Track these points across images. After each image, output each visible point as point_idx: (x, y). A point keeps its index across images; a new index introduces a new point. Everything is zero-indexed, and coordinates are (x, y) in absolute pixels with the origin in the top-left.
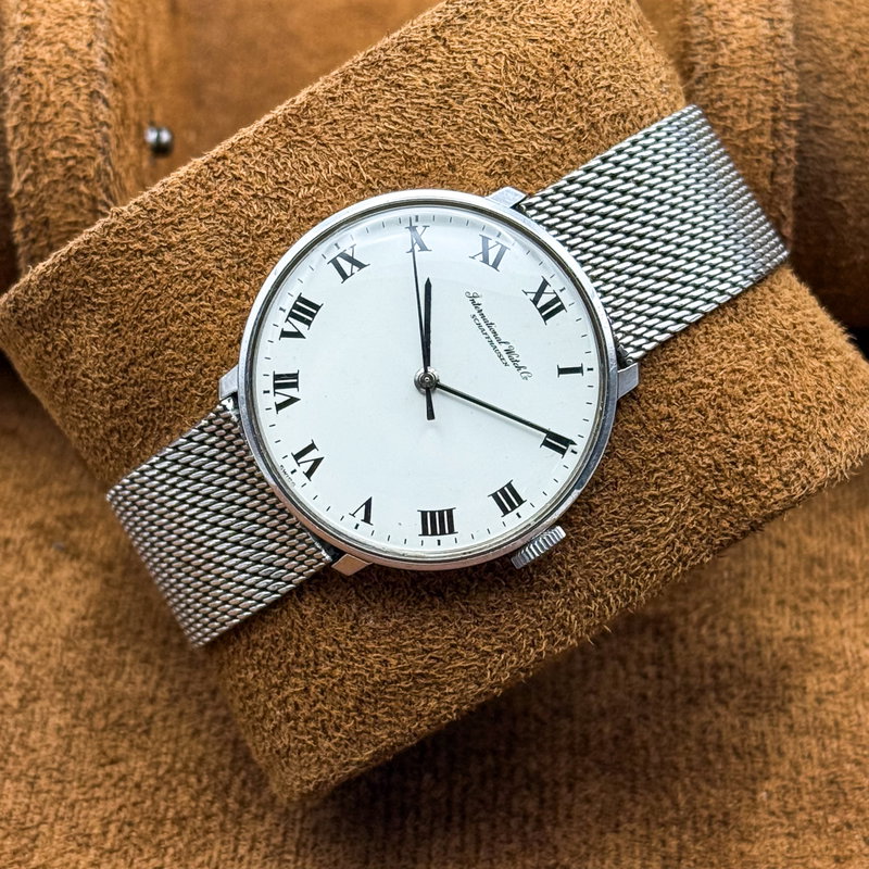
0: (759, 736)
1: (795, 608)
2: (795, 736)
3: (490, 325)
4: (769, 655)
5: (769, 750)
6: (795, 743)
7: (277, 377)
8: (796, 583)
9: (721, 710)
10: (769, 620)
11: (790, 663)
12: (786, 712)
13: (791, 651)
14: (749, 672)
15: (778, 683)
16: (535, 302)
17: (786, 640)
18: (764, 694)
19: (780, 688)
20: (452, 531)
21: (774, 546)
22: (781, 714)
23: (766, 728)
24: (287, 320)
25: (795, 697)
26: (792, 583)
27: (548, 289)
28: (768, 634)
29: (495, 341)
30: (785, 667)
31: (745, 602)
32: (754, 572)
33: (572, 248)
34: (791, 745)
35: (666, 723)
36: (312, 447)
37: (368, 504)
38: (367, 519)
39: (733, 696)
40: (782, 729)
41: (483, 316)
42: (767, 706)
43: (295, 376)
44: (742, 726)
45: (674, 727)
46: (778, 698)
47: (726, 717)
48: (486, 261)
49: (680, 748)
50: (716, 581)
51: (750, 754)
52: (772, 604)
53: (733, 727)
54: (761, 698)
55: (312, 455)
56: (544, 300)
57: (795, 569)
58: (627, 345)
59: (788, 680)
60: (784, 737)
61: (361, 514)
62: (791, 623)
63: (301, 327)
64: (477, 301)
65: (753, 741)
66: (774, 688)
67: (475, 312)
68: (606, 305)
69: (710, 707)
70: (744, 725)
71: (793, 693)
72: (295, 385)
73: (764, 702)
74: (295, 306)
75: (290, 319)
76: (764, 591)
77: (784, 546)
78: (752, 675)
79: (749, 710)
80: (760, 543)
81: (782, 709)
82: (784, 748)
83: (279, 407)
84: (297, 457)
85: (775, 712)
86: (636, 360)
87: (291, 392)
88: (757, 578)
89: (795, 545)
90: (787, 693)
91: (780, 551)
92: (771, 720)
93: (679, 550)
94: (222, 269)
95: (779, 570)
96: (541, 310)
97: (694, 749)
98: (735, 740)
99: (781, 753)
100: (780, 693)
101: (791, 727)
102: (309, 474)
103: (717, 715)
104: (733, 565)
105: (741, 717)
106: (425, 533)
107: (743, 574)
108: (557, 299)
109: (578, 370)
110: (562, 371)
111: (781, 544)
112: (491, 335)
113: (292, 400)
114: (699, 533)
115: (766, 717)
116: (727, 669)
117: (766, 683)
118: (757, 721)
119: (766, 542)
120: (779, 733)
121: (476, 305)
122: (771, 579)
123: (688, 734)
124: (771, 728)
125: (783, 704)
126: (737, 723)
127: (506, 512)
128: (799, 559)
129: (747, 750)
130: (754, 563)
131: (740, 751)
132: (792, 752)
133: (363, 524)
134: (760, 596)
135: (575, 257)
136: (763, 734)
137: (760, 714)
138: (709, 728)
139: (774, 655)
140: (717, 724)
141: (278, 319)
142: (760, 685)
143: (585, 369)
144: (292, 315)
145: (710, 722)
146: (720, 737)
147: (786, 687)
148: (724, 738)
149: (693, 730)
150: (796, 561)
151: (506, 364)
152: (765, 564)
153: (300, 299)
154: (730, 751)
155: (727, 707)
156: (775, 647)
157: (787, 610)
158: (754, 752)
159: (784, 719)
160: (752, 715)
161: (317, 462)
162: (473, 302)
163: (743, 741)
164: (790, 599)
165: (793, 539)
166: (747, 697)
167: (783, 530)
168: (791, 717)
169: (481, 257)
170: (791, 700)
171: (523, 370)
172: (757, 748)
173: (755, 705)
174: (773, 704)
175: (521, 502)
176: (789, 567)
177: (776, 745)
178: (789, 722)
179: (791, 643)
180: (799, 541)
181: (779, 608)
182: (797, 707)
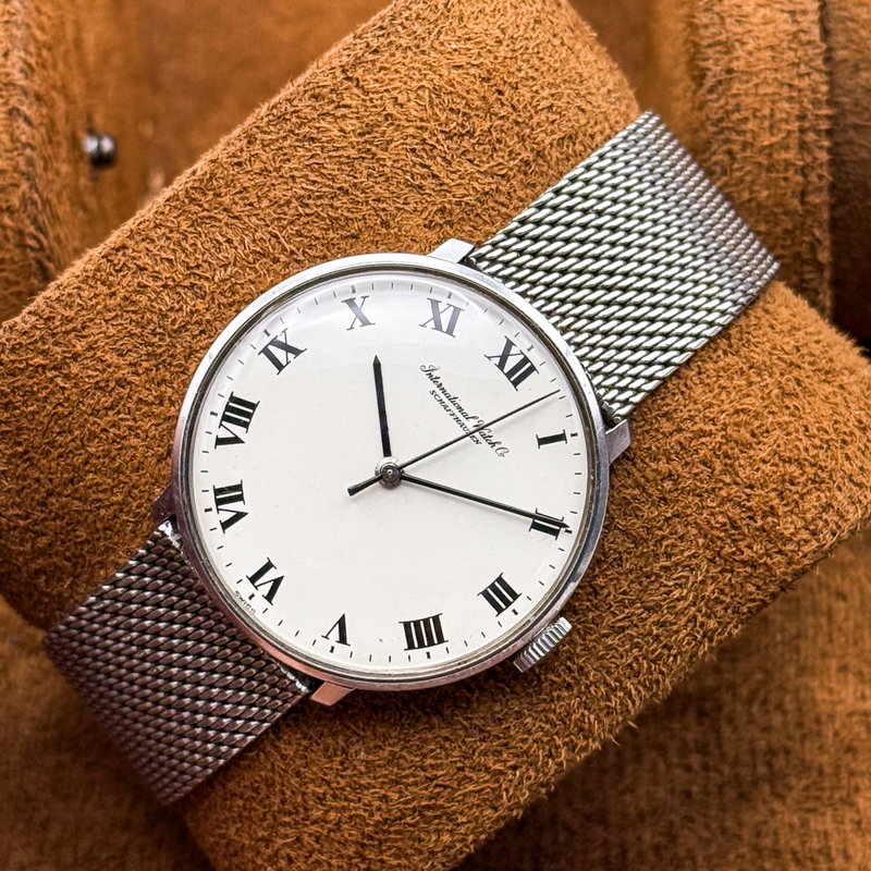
0: (822, 836)
1: (860, 674)
2: (863, 835)
3: (453, 400)
4: (831, 733)
5: (834, 853)
6: (863, 843)
7: (217, 491)
8: (860, 645)
9: (777, 806)
10: (831, 691)
11: (855, 744)
12: (852, 804)
13: (857, 729)
14: (808, 758)
15: (843, 769)
16: (501, 366)
17: (850, 715)
18: (827, 784)
19: (844, 775)
20: (441, 640)
21: (833, 598)
22: (847, 808)
23: (830, 826)
24: (221, 424)
25: (862, 787)
26: (856, 643)
27: (514, 350)
28: (829, 709)
29: (461, 417)
30: (850, 749)
31: (802, 670)
32: (811, 632)
33: (534, 298)
34: (859, 845)
35: (714, 826)
36: (269, 566)
37: (342, 623)
38: (343, 640)
39: (790, 788)
40: (848, 827)
41: (443, 390)
42: (831, 798)
43: (239, 487)
44: (802, 825)
45: (724, 831)
46: (843, 788)
47: (783, 813)
48: (438, 327)
49: (731, 857)
50: (767, 647)
51: (812, 859)
52: (833, 671)
53: (791, 826)
54: (822, 789)
55: (270, 575)
56: (511, 363)
57: (858, 626)
58: (612, 401)
59: (853, 765)
60: (851, 836)
61: (335, 634)
62: (855, 693)
63: (238, 430)
64: (434, 374)
65: (815, 843)
66: (837, 775)
67: (434, 387)
68: (581, 358)
69: (765, 802)
70: (805, 824)
71: (859, 780)
72: (240, 498)
73: (826, 794)
74: (228, 408)
75: (224, 423)
76: (824, 655)
77: (844, 598)
78: (812, 761)
79: (811, 804)
80: (818, 597)
81: (848, 802)
82: (851, 851)
83: (225, 525)
84: (253, 579)
85: (839, 806)
86: (624, 417)
87: (237, 506)
88: (814, 640)
89: (857, 596)
90: (853, 783)
91: (841, 605)
92: (834, 816)
93: (702, 625)
94: (138, 375)
95: (840, 629)
96: (509, 375)
97: (748, 856)
98: (795, 843)
99: (847, 857)
100: (844, 782)
101: (859, 823)
102: (269, 597)
103: (773, 812)
104: (787, 625)
105: (801, 814)
106: (411, 646)
107: (798, 636)
108: (526, 360)
109: (561, 437)
110: (542, 441)
111: (841, 596)
112: (456, 412)
113: (239, 516)
114: (722, 602)
115: (829, 813)
116: (782, 756)
117: (828, 770)
118: (820, 818)
119: (824, 593)
120: (845, 832)
121: (434, 380)
122: (831, 641)
123: (739, 837)
124: (835, 825)
125: (849, 795)
126: (796, 820)
127: (500, 610)
128: (864, 614)
129: (809, 855)
130: (810, 620)
131: (800, 856)
132: (860, 854)
133: (339, 647)
134: (818, 662)
135: (539, 309)
136: (826, 834)
137: (823, 809)
138: (764, 829)
139: (836, 734)
140: (772, 825)
141: (210, 426)
142: (821, 772)
143: (568, 436)
144: (225, 418)
145: (765, 822)
146: (777, 841)
147: (852, 774)
148: (782, 841)
149: (746, 833)
150: (859, 618)
151: (477, 442)
152: (824, 621)
153: (233, 399)
154: (789, 856)
155: (784, 803)
156: (837, 725)
157: (851, 677)
158: (816, 856)
159: (850, 815)
160: (814, 811)
161: (277, 582)
162: (430, 375)
163: (803, 843)
164: (853, 662)
165: (856, 588)
166: (806, 788)
167: (843, 579)
168: (858, 811)
169: (432, 324)
170: (857, 790)
171: (497, 446)
172: (820, 851)
173: (817, 798)
174: (837, 796)
175: (515, 596)
176: (851, 623)
177: (841, 847)
178: (856, 817)
179: (855, 719)
180: (862, 591)
181: (841, 676)
182: (865, 798)
